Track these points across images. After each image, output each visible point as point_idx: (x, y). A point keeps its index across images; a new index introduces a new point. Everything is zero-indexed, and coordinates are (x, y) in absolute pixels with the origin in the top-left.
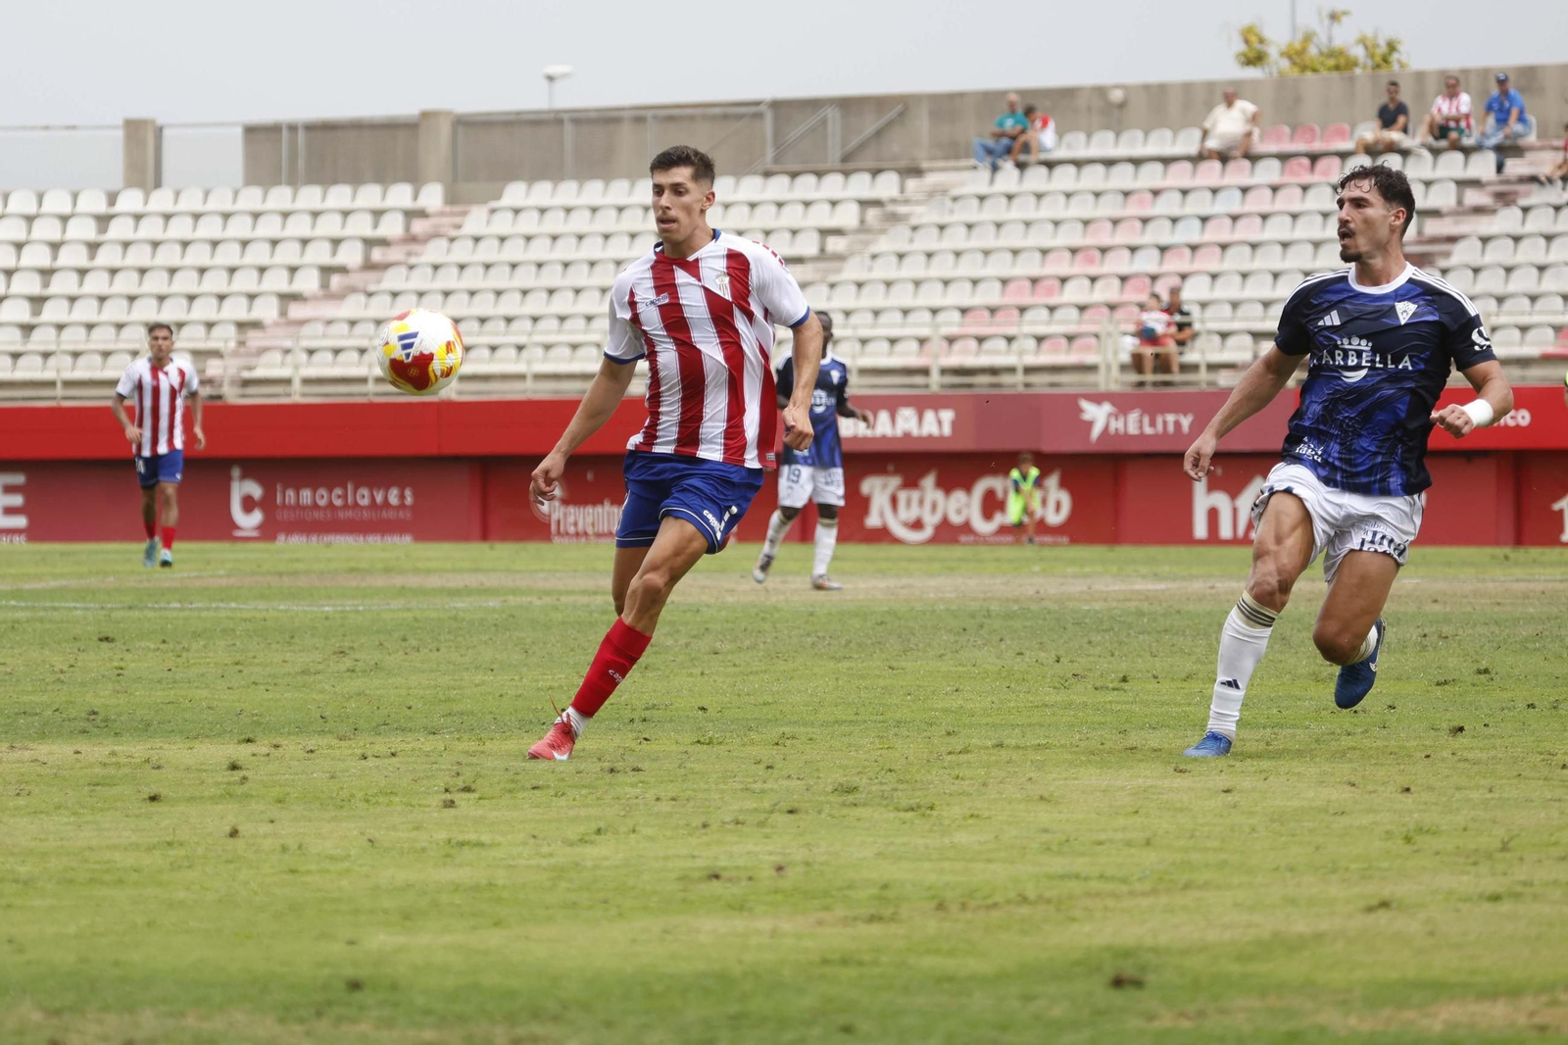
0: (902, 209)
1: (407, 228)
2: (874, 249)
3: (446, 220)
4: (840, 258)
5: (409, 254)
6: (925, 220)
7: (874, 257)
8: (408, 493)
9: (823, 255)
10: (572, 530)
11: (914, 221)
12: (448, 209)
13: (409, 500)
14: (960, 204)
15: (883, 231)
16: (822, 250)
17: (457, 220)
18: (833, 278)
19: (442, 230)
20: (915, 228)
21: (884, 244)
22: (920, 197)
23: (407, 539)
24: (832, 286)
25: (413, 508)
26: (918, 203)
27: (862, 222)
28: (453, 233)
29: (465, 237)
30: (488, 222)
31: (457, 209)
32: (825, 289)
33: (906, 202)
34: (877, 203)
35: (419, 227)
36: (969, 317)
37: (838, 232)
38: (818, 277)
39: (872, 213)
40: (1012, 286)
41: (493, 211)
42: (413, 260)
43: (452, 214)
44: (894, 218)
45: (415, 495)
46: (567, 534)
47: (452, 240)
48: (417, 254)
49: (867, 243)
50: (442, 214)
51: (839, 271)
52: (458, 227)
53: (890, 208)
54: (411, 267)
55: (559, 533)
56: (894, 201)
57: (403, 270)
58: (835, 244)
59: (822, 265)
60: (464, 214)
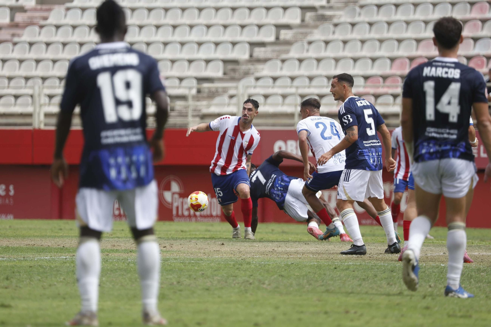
0: (328, 13)
1: (12, 19)
2: (310, 38)
3: (37, 14)
4: (288, 43)
5: (13, 35)
6: (342, 20)
7: (310, 43)
8: (11, 188)
9: (278, 41)
10: (186, 213)
11: (335, 21)
12: (39, 7)
13: (12, 193)
14: (365, 9)
15: (316, 27)
16: (277, 38)
17: (45, 14)
18: (284, 56)
19: (35, 21)
20: (336, 25)
21: (317, 35)
22: (339, 5)
23: (11, 217)
24: (283, 61)
25: (13, 197)
26: (339, 9)
27: (303, 20)
28: (42, 22)
29: (50, 25)
30: (66, 16)
31: (44, 7)
32: (279, 63)
33: (331, 8)
34: (312, 9)
35: (20, 18)
36: (369, 83)
37: (287, 27)
38: (274, 55)
39: (309, 15)
40: (397, 62)
41: (68, 9)
42: (16, 39)
43: (41, 10)
44: (323, 18)
45: (15, 189)
46: (183, 216)
47: (41, 27)
48: (19, 36)
49: (306, 34)
50: (34, 10)
51: (287, 52)
52: (46, 18)
53: (321, 12)
54: (15, 44)
55: (178, 215)
56: (323, 7)
57: (10, 45)
58: (285, 35)
59: (277, 48)
60: (50, 10)
